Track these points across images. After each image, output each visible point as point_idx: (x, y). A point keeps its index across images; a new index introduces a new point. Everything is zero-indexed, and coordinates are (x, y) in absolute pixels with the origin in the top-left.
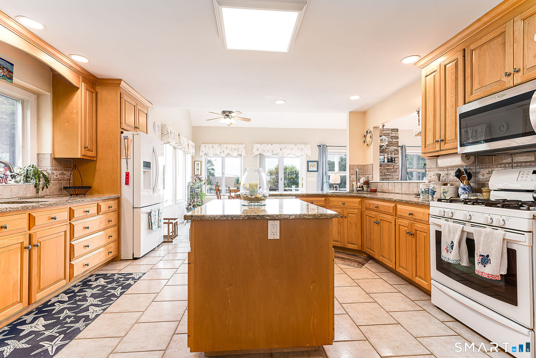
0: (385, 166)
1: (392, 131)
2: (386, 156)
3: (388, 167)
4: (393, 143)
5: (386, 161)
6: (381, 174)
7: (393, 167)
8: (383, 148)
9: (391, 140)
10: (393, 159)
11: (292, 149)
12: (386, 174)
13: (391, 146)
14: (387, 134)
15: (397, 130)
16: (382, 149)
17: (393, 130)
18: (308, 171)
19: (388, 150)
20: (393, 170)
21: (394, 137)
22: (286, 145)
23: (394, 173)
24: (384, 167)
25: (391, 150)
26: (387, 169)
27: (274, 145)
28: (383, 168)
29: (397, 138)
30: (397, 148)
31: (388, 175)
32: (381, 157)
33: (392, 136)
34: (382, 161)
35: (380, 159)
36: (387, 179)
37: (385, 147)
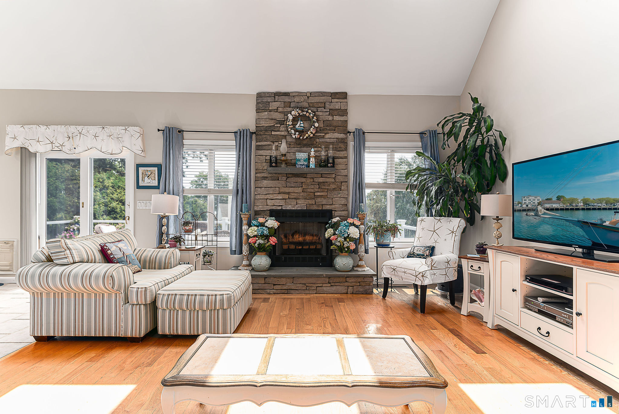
0: (316, 176)
1: (333, 97)
2: (312, 153)
3: (321, 180)
4: (335, 124)
5: (312, 165)
6: (305, 194)
7: (335, 178)
8: (307, 135)
9: (330, 118)
10: (331, 161)
11: (95, 136)
12: (316, 194)
13: (329, 132)
14: (320, 105)
15: (343, 96)
16: (305, 137)
17: (334, 95)
18: (139, 187)
19: (321, 140)
20: (333, 186)
21: (336, 112)
22: (80, 128)
23: (336, 192)
24: (313, 178)
25: (328, 140)
26: (319, 184)
27: (53, 126)
28: (309, 181)
29: (344, 112)
30: (342, 136)
31: (321, 196)
32: (301, 156)
33: (331, 107)
34: (303, 165)
35: (299, 160)
36: (318, 206)
37: (311, 132)
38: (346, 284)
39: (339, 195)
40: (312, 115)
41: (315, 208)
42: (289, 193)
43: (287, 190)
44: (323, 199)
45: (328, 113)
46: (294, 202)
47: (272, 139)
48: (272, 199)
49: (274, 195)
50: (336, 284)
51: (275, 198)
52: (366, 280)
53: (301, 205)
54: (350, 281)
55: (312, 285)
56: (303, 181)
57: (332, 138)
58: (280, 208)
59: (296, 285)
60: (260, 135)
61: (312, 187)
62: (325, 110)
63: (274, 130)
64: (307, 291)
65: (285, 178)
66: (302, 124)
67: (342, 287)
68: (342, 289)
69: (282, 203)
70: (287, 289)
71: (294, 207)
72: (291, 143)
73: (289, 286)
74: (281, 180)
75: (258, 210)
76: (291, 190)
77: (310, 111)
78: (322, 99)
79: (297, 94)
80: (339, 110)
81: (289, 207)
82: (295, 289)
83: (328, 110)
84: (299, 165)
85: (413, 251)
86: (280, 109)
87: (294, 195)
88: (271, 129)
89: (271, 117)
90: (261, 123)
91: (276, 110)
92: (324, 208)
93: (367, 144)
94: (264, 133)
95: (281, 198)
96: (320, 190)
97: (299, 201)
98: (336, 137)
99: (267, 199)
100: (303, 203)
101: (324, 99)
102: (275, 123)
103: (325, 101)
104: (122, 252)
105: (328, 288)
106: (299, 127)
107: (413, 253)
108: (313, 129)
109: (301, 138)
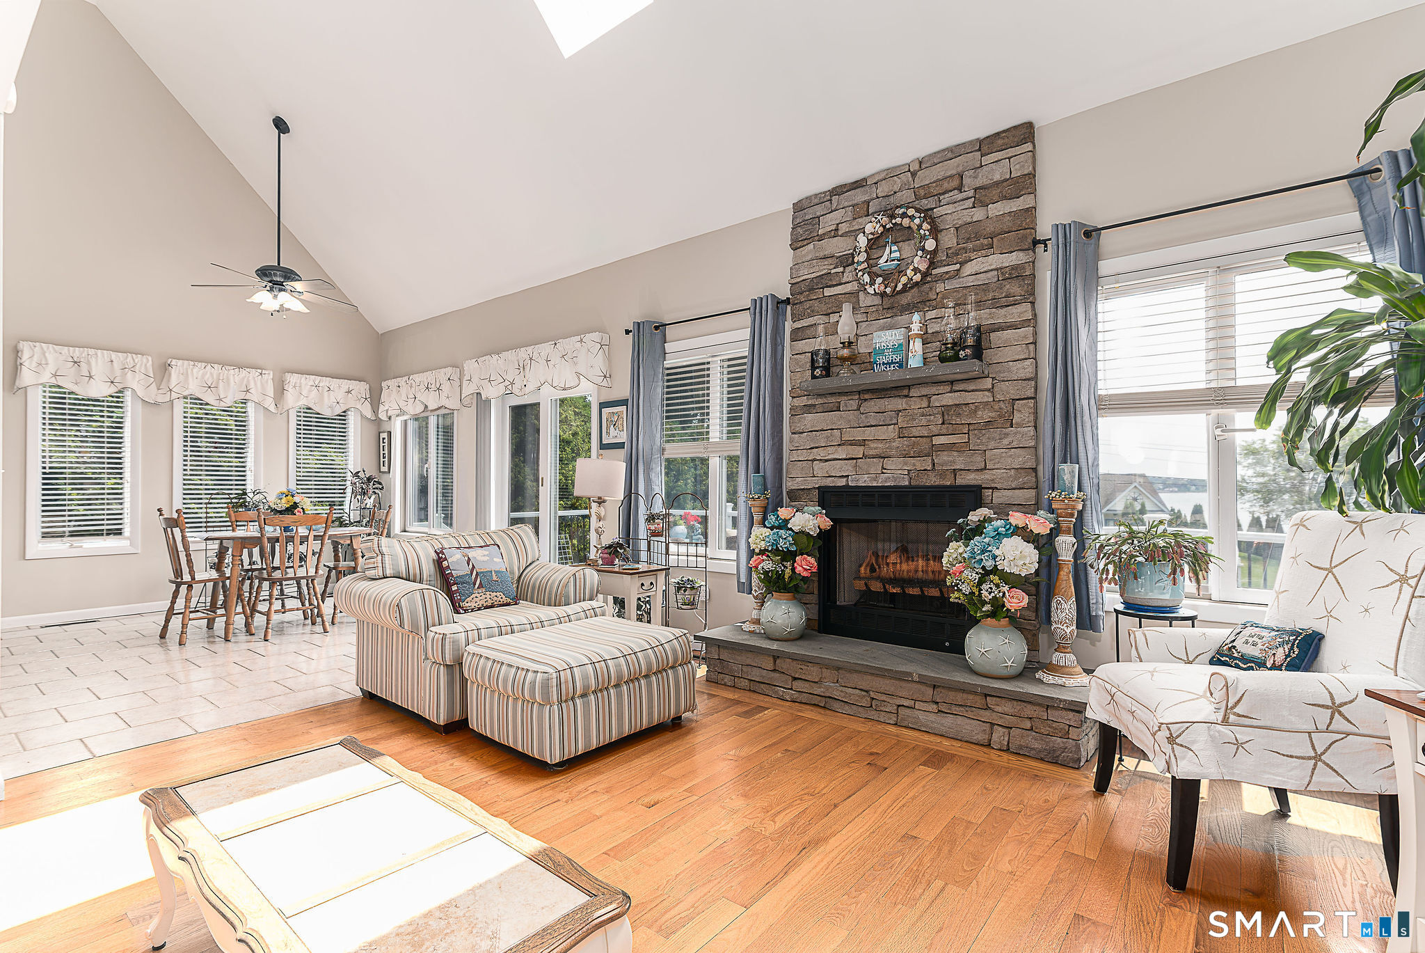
0: (933, 389)
2: (916, 328)
3: (950, 399)
4: (990, 228)
5: (916, 359)
6: (905, 442)
7: (991, 391)
9: (978, 214)
10: (971, 341)
12: (936, 441)
13: (973, 255)
14: (946, 185)
15: (1025, 133)
16: (900, 287)
17: (990, 143)
18: (602, 446)
19: (948, 286)
20: (985, 415)
21: (995, 193)
22: (530, 350)
23: (995, 433)
24: (927, 397)
25: (971, 281)
26: (946, 409)
27: (505, 353)
28: (916, 405)
29: (1026, 184)
30: (1014, 259)
31: (951, 447)
32: (887, 338)
33: (978, 183)
34: (892, 363)
35: (881, 352)
36: (942, 474)
37: (916, 270)
38: (986, 716)
39: (1006, 442)
40: (917, 221)
41: (933, 480)
42: (863, 443)
43: (858, 435)
44: (955, 454)
45: (969, 203)
46: (876, 466)
47: (824, 308)
48: (826, 461)
49: (829, 448)
50: (955, 710)
51: (830, 457)
52: (1053, 714)
53: (895, 473)
54: (999, 709)
55: (884, 697)
56: (900, 407)
57: (982, 271)
58: (842, 482)
59: (844, 689)
60: (801, 302)
61: (924, 421)
62: (964, 195)
63: (830, 283)
64: (874, 712)
65: (853, 404)
66: (895, 251)
67: (973, 721)
68: (971, 727)
69: (847, 468)
70: (823, 694)
71: (875, 479)
72: (871, 309)
73: (827, 688)
74: (845, 409)
75: (794, 488)
76: (869, 434)
77: (911, 212)
78: (952, 167)
79: (882, 176)
80: (1005, 184)
81: (864, 481)
82: (842, 701)
83: (971, 193)
84: (880, 364)
85: (1234, 640)
86: (844, 228)
87: (876, 448)
88: (825, 281)
89: (821, 254)
90: (801, 273)
91: (835, 233)
92: (959, 481)
93: (1105, 267)
94: (808, 295)
95: (844, 457)
96: (944, 429)
97: (889, 464)
98: (993, 267)
99: (813, 460)
100: (899, 467)
101: (958, 166)
102: (832, 266)
103: (960, 169)
104: (471, 566)
105: (932, 717)
106: (886, 262)
107: (1230, 649)
108: (921, 257)
109: (888, 290)
